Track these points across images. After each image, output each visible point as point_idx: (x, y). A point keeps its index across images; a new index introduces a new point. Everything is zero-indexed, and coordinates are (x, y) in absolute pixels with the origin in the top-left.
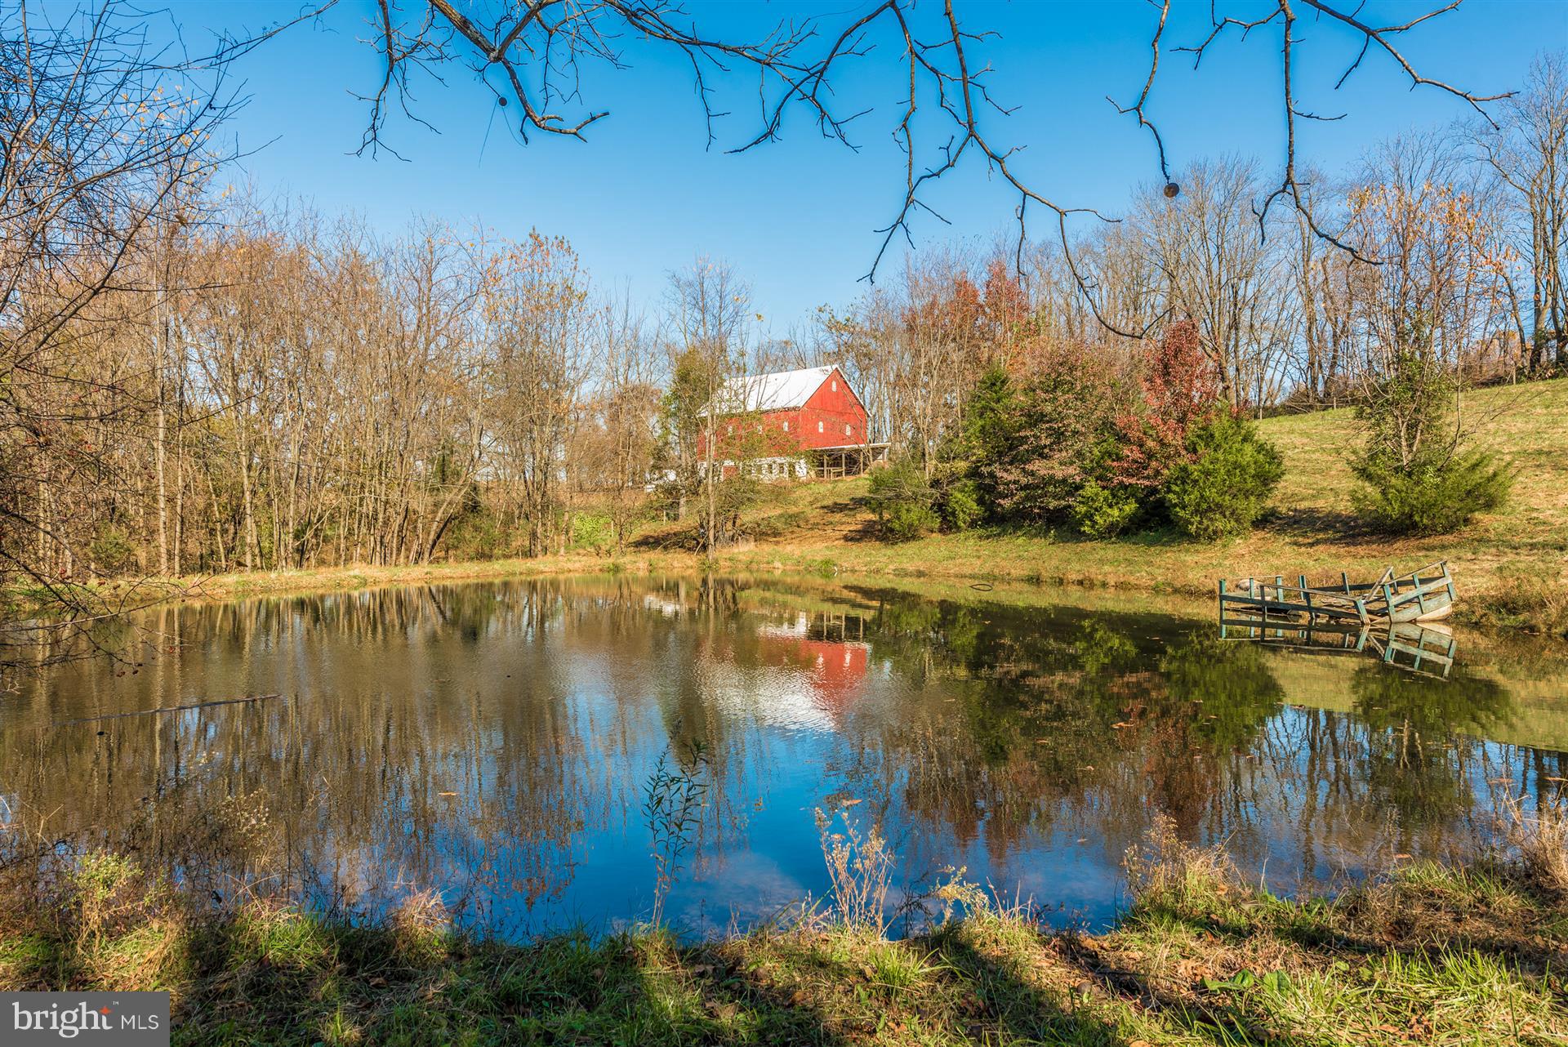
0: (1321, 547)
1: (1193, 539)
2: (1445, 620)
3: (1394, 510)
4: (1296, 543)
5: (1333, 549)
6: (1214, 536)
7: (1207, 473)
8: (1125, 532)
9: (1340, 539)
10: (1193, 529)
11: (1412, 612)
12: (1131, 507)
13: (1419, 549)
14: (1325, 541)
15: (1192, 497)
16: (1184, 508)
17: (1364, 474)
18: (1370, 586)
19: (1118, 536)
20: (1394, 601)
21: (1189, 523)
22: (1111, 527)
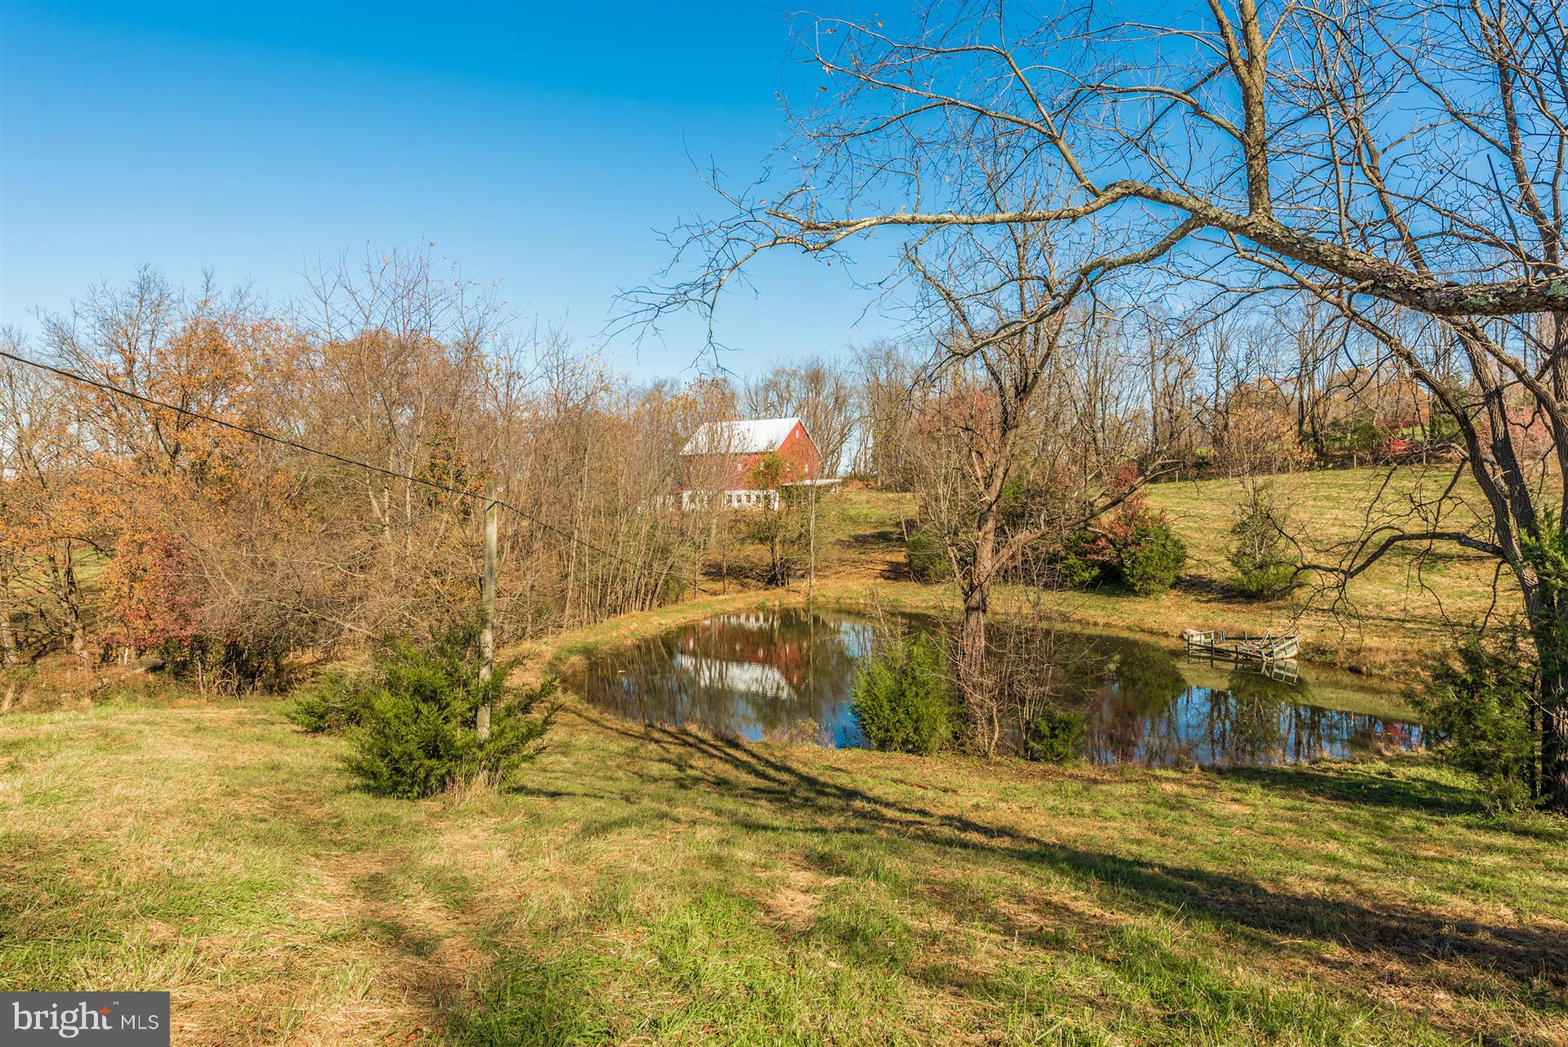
0: (1212, 604)
1: (1136, 594)
2: (1294, 657)
3: (1253, 587)
4: (1198, 600)
5: (1220, 606)
6: (1148, 594)
7: (1148, 558)
8: (1091, 587)
9: (1223, 598)
10: (1137, 588)
11: (1282, 655)
12: (1096, 572)
13: (1268, 608)
14: (1214, 600)
15: (1139, 571)
16: (1133, 576)
17: (1235, 564)
18: (1259, 639)
19: (1087, 587)
20: (1276, 650)
21: (1135, 585)
22: (1082, 583)
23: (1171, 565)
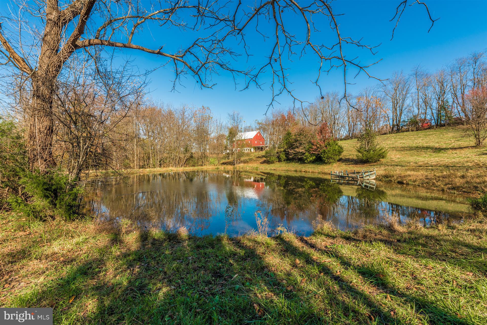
0: (350, 165)
1: (326, 163)
2: (374, 179)
3: (364, 158)
4: (346, 164)
5: (353, 166)
6: (330, 163)
7: (329, 151)
8: (313, 162)
9: (354, 164)
11: (368, 177)
12: (314, 157)
13: (369, 166)
15: (326, 156)
16: (324, 158)
17: (359, 151)
18: (360, 173)
20: (364, 175)
21: (325, 160)
22: (311, 161)
23: (337, 153)
